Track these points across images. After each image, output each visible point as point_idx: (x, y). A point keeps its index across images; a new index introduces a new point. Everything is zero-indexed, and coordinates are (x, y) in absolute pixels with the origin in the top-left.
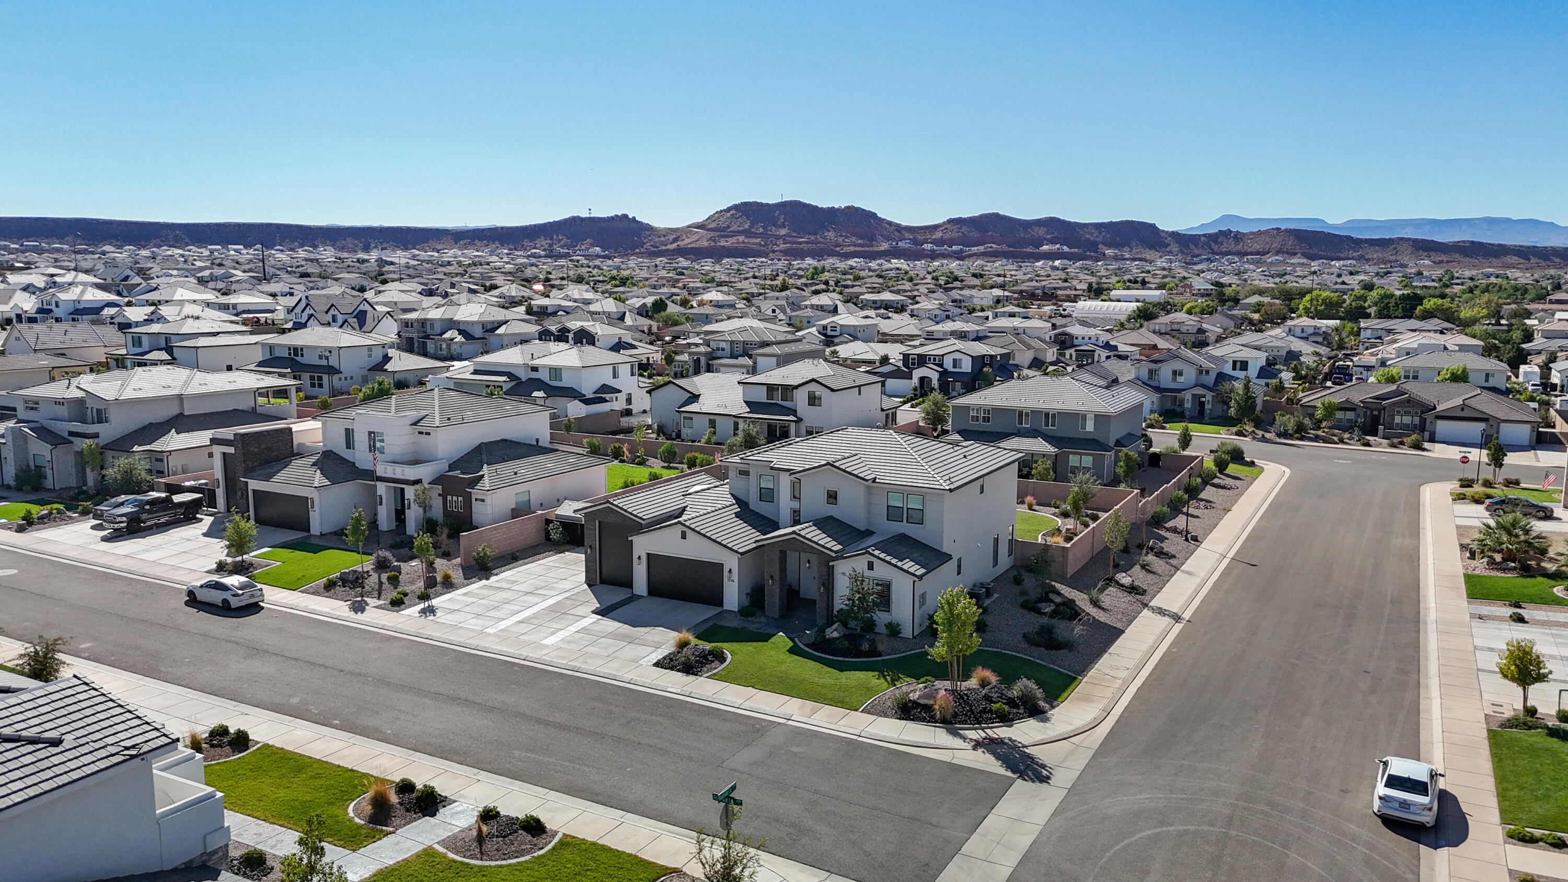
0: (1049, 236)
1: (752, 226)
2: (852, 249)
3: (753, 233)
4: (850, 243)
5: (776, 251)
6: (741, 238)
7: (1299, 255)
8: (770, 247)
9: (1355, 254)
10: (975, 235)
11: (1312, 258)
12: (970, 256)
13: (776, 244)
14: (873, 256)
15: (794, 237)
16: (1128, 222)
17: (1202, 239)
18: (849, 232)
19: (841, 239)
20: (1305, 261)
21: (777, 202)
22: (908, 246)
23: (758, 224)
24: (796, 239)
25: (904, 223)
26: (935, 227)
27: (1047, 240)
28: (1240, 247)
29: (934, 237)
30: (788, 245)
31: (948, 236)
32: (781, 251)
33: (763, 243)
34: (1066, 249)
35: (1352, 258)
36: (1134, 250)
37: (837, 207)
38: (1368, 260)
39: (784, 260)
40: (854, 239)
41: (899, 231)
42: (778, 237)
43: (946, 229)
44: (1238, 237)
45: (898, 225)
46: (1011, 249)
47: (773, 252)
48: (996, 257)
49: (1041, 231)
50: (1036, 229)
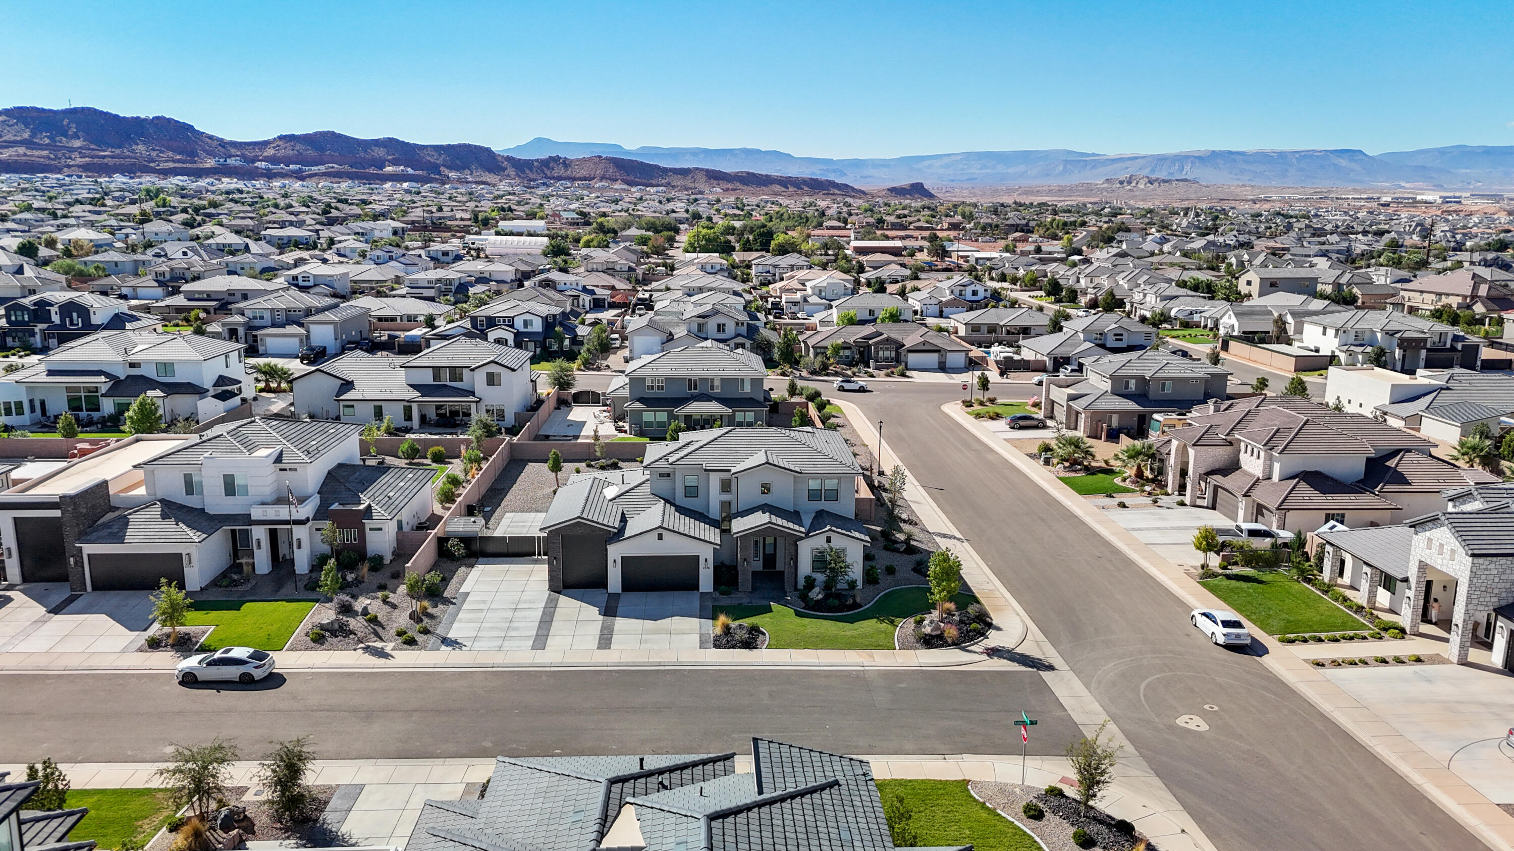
0: (390, 157)
1: (34, 134)
2: (171, 165)
3: (36, 143)
4: (167, 159)
5: (73, 166)
6: (22, 150)
7: (620, 181)
8: (63, 161)
9: (663, 181)
10: (311, 153)
11: (631, 184)
12: (311, 176)
13: (70, 158)
14: (199, 173)
15: (94, 150)
16: (465, 146)
17: (535, 164)
18: (162, 146)
19: (154, 154)
20: (625, 187)
21: (64, 108)
22: (238, 163)
23: (41, 133)
24: (96, 153)
25: (228, 137)
26: (265, 144)
27: (389, 161)
28: (569, 172)
29: (265, 154)
30: (87, 159)
31: (281, 153)
32: (79, 166)
33: (52, 156)
34: (410, 171)
35: (662, 185)
36: (474, 174)
37: (143, 116)
38: (674, 187)
39: (87, 177)
40: (170, 154)
41: (223, 147)
42: (72, 150)
43: (278, 146)
44: (566, 163)
45: (221, 140)
46: (354, 170)
47: (69, 166)
48: (341, 178)
49: (381, 152)
50: (376, 149)
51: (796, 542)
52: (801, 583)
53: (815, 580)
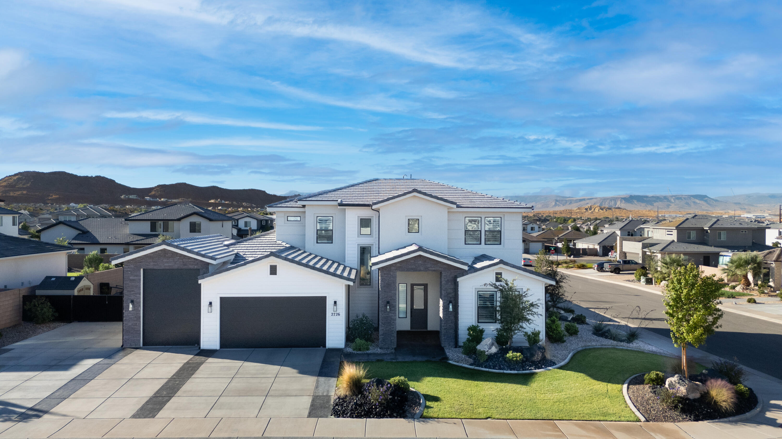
21: (50, 172)
22: (135, 198)
29: (150, 194)
31: (158, 193)
34: (223, 202)
43: (157, 190)
51: (456, 278)
52: (463, 335)
53: (482, 331)
